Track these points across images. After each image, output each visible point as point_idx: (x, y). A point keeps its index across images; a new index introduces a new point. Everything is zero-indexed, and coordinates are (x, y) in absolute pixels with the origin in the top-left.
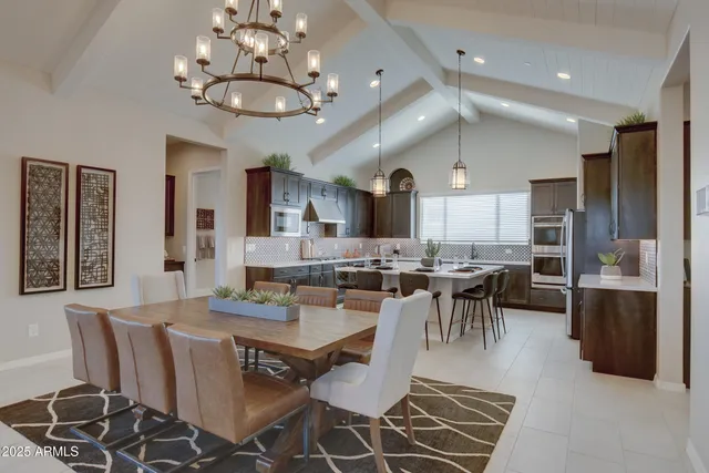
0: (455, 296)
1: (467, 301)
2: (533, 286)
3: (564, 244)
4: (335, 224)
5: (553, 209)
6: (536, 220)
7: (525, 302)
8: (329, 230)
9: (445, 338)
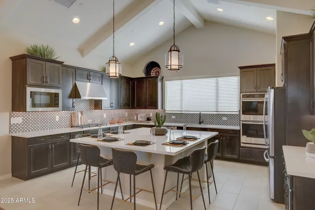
0: (167, 168)
1: (181, 175)
2: (242, 145)
3: (266, 114)
4: (101, 100)
5: (256, 88)
6: (243, 96)
7: (235, 157)
8: (97, 104)
9: (159, 205)
